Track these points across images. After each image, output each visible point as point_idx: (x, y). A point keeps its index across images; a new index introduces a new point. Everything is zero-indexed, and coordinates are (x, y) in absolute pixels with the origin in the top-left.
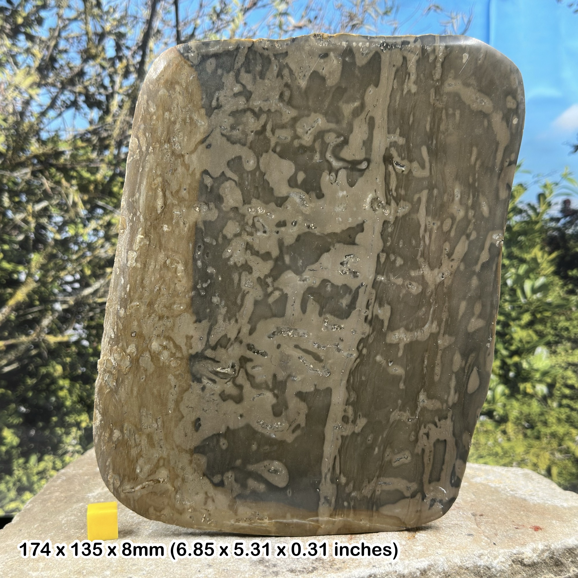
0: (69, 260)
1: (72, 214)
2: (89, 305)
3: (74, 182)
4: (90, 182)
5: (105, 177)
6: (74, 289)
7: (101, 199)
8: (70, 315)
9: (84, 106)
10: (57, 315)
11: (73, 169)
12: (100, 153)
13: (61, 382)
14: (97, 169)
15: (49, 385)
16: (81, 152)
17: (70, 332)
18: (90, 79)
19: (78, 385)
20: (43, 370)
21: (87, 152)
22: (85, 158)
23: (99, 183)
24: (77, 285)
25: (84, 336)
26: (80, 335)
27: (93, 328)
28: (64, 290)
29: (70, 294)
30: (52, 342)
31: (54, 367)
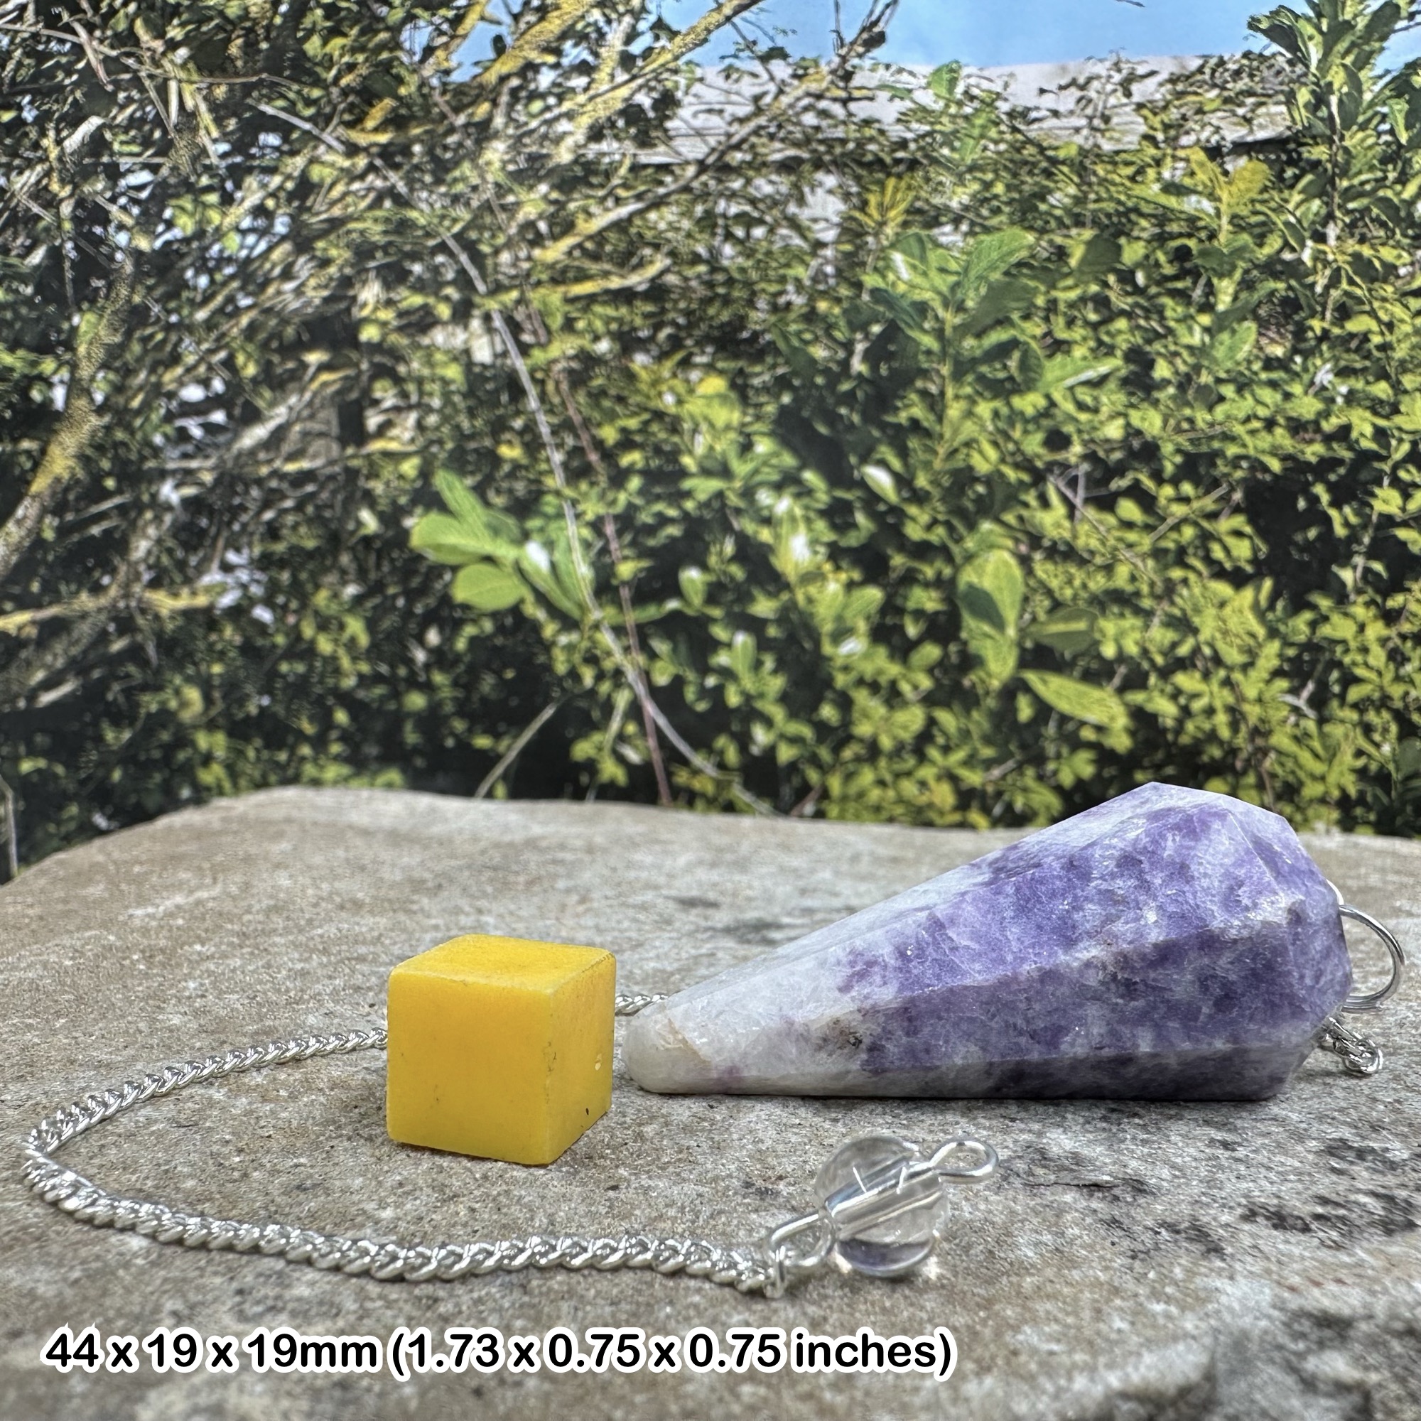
0: (186, 327)
2: (259, 482)
6: (210, 428)
8: (204, 522)
10: (168, 519)
13: (203, 740)
15: (170, 749)
17: (213, 577)
19: (251, 754)
20: (150, 703)
24: (218, 417)
25: (256, 590)
26: (244, 587)
27: (282, 563)
28: (183, 435)
29: (201, 450)
30: (165, 612)
31: (177, 692)
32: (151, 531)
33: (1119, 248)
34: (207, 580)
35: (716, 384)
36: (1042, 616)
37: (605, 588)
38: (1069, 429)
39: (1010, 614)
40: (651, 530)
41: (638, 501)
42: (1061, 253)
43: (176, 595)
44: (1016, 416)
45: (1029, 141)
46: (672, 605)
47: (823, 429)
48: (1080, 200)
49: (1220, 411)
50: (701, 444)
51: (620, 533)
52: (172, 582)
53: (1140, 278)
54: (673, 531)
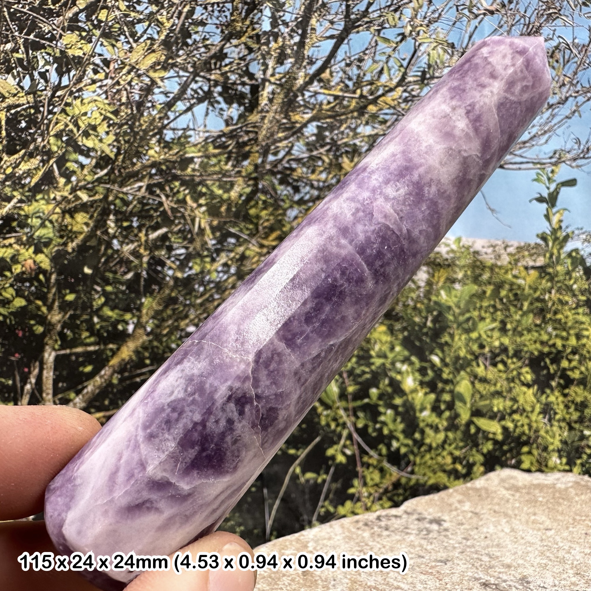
0: (192, 305)
1: (198, 244)
3: (202, 201)
4: (222, 201)
5: (241, 195)
7: (235, 225)
9: (220, 99)
11: (202, 183)
12: (238, 163)
14: (232, 184)
16: (214, 161)
18: (231, 63)
21: (220, 161)
22: (217, 169)
23: (232, 201)
33: (499, 293)
35: (383, 328)
36: (477, 399)
37: (343, 395)
38: (485, 343)
39: (468, 399)
40: (360, 376)
41: (355, 366)
42: (484, 292)
44: (470, 339)
45: (478, 260)
46: (366, 401)
47: (417, 343)
48: (491, 278)
49: (523, 338)
50: (377, 347)
51: (349, 377)
53: (505, 300)
54: (368, 376)
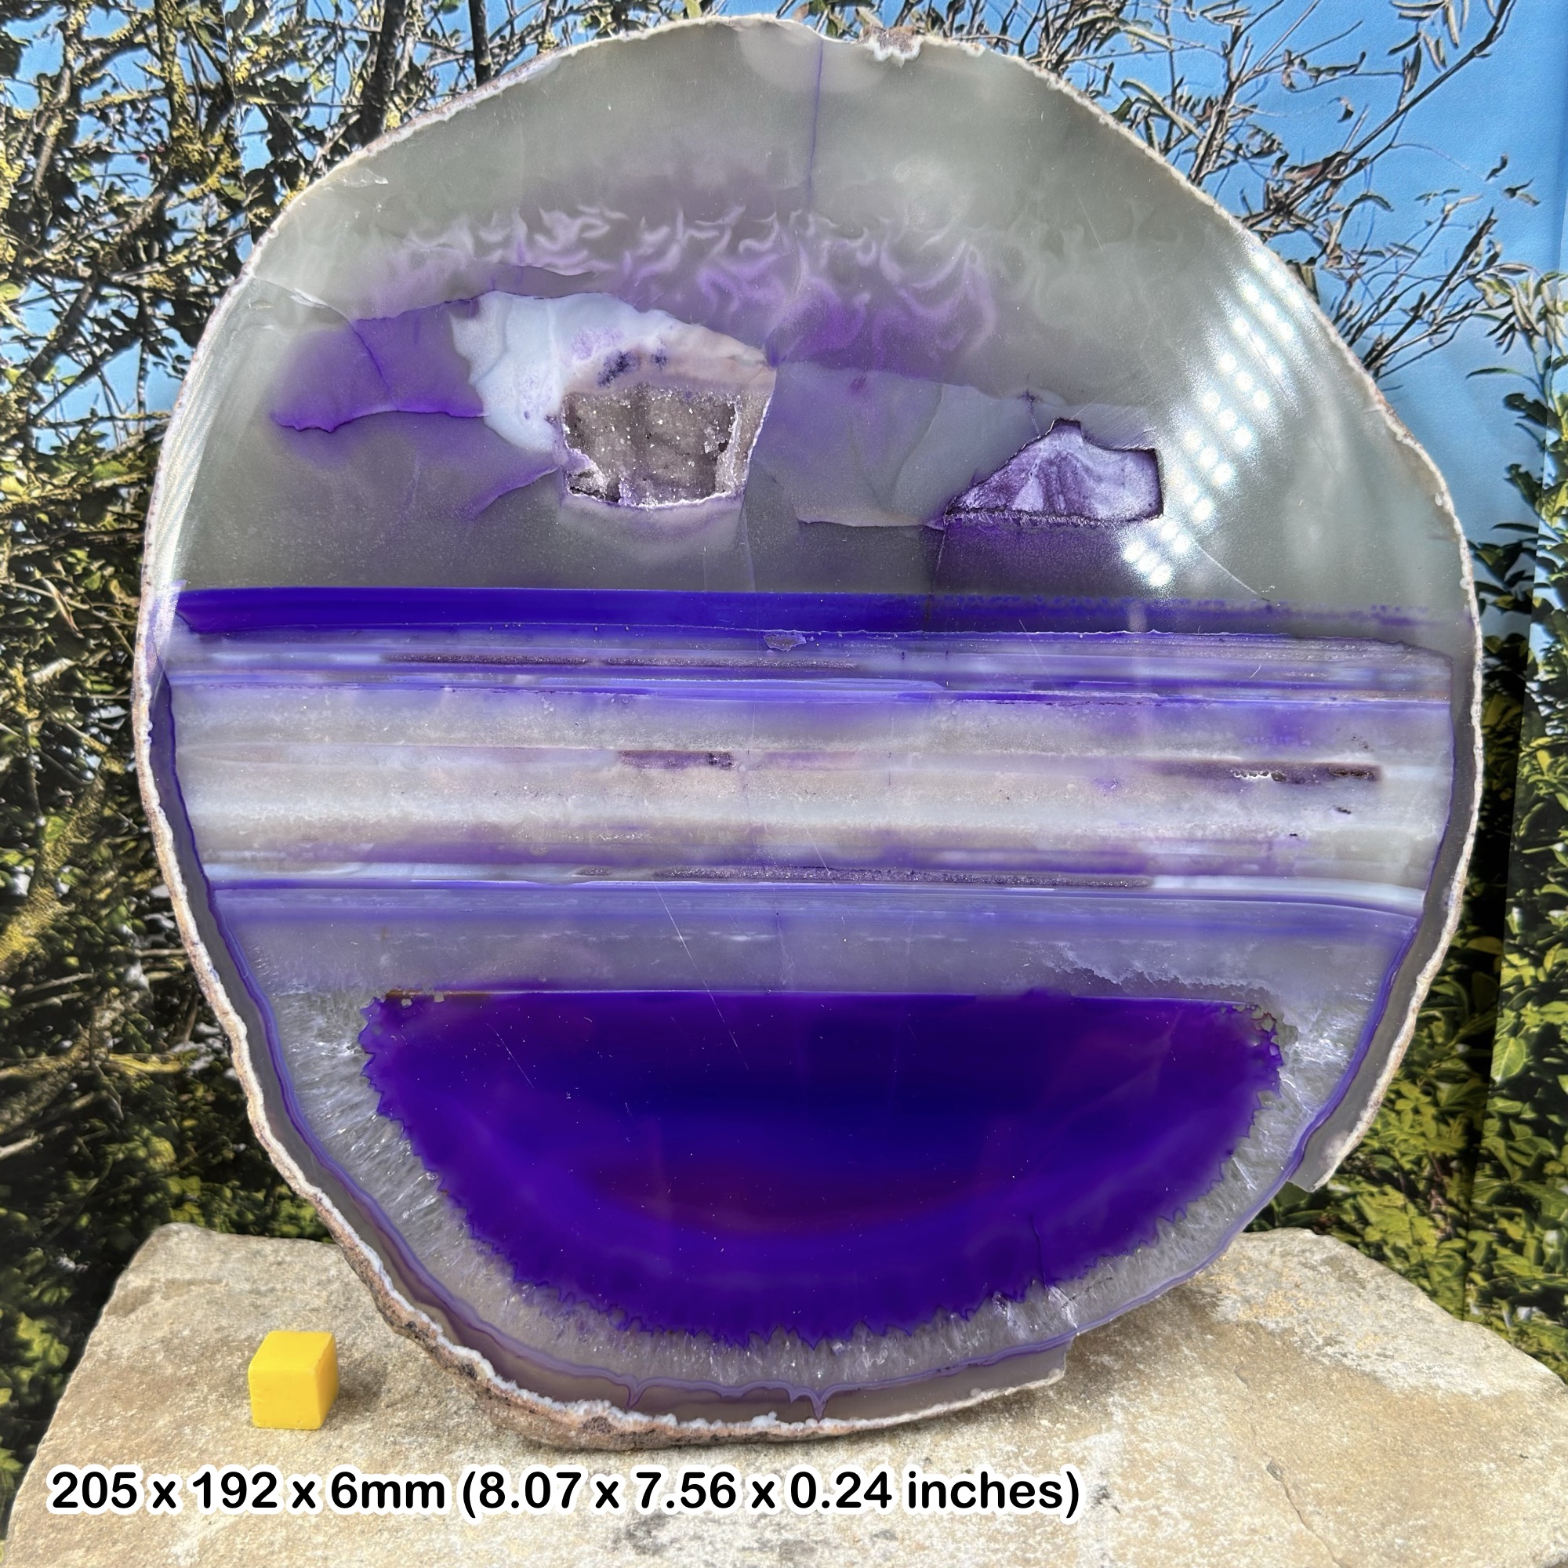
8: (174, 1001)
9: (172, 334)
10: (136, 996)
13: (174, 1186)
15: (138, 1194)
17: (187, 1045)
18: (188, 243)
19: (227, 1193)
20: (117, 1153)
26: (217, 1052)
29: (172, 940)
30: (131, 1073)
31: (146, 1143)
32: (117, 1004)
34: (178, 1049)
43: (144, 1060)
52: (140, 1050)
